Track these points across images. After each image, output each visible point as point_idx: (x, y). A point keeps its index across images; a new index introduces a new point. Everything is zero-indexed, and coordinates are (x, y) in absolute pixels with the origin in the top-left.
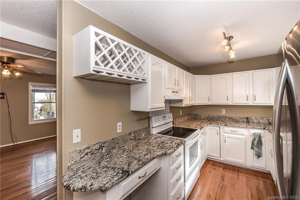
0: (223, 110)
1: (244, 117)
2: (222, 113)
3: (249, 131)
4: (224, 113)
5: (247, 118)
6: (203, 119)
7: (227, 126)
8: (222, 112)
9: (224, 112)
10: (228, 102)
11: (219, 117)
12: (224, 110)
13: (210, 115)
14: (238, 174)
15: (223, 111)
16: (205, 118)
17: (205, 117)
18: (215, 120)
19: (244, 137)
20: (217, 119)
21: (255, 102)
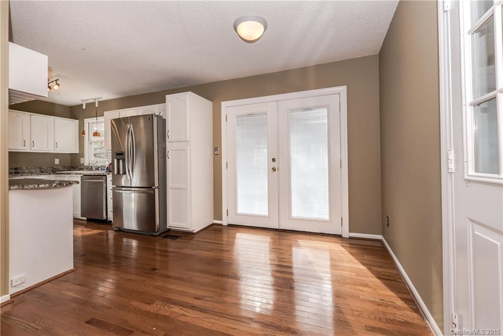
21: (33, 148)
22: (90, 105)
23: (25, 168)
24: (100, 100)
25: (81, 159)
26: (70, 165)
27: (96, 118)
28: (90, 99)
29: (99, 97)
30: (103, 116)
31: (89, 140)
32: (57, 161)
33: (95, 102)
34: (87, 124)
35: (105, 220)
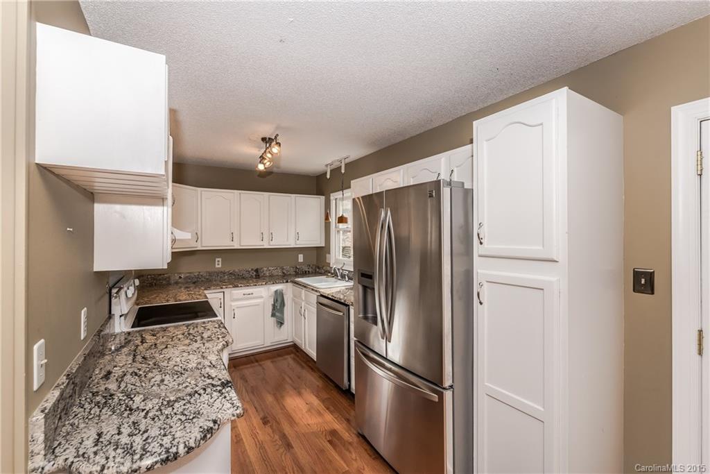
0: (217, 259)
1: (252, 270)
2: (217, 266)
3: (268, 289)
4: (220, 266)
5: (257, 271)
6: (177, 283)
7: (238, 287)
8: (217, 263)
9: (220, 263)
10: (232, 243)
11: (210, 274)
12: (220, 259)
13: (190, 273)
14: (260, 365)
15: (218, 261)
16: (180, 280)
17: (180, 277)
18: (202, 281)
19: (262, 300)
20: (207, 279)
21: (272, 243)
22: (336, 171)
23: (265, 269)
24: (348, 161)
25: (327, 255)
26: (315, 263)
27: (341, 192)
28: (335, 161)
29: (345, 156)
30: (350, 187)
31: (336, 227)
32: (301, 258)
33: (341, 167)
34: (334, 201)
35: (346, 390)
